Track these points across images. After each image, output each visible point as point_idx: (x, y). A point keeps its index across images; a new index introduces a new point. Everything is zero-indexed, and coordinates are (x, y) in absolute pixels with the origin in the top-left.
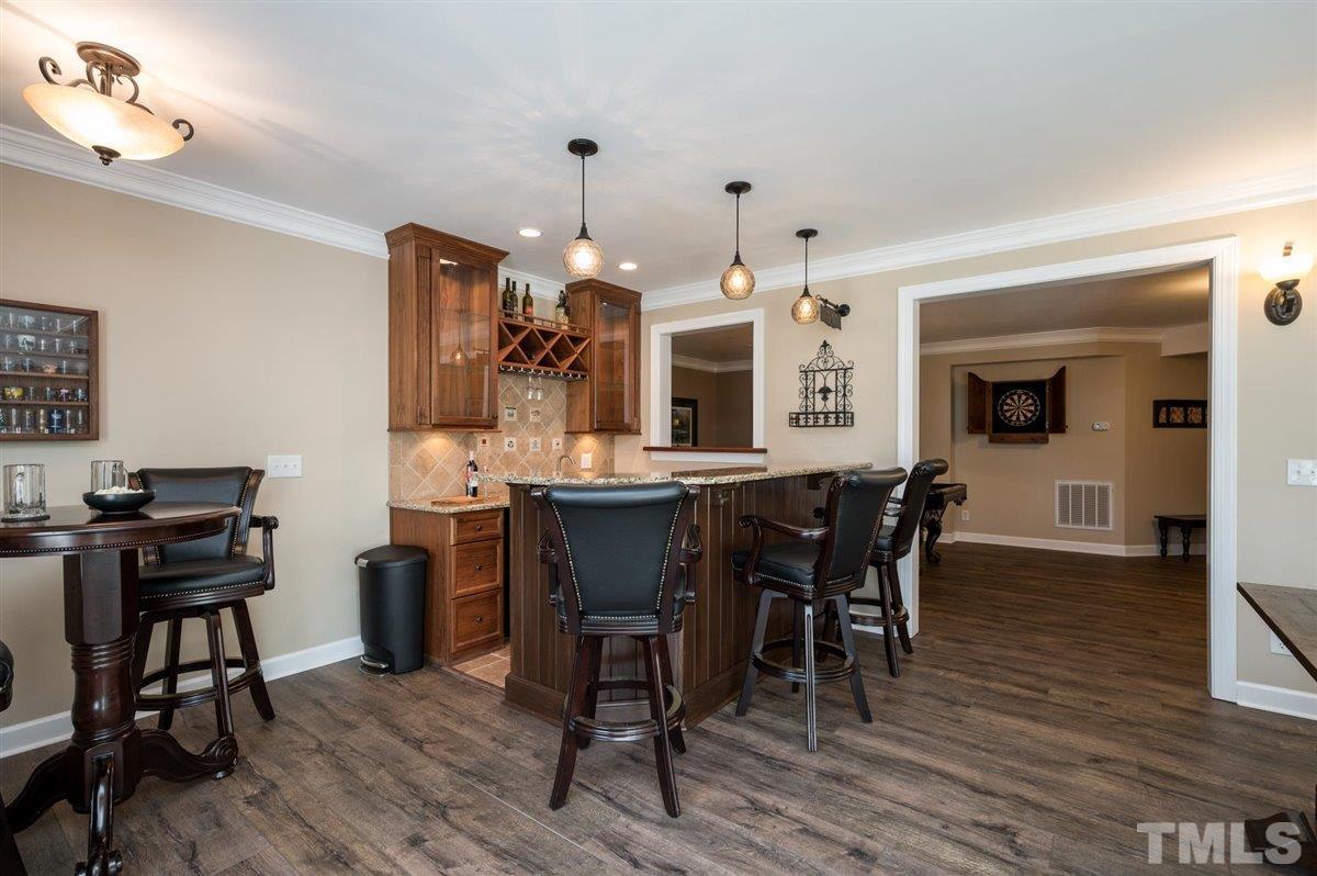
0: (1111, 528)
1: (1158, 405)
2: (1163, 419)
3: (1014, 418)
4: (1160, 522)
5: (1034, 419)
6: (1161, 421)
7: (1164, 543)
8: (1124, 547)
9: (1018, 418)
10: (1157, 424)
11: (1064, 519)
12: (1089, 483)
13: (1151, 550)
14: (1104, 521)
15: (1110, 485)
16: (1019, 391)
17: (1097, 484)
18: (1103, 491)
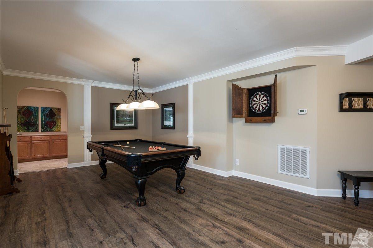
0: (308, 177)
1: (342, 97)
2: (346, 105)
3: (257, 108)
4: (341, 174)
5: (267, 108)
6: (344, 107)
7: (344, 189)
8: (316, 189)
9: (259, 109)
10: (341, 110)
11: (283, 168)
12: (297, 147)
13: (337, 193)
14: (304, 171)
15: (308, 149)
16: (260, 93)
17: (300, 148)
18: (304, 152)
